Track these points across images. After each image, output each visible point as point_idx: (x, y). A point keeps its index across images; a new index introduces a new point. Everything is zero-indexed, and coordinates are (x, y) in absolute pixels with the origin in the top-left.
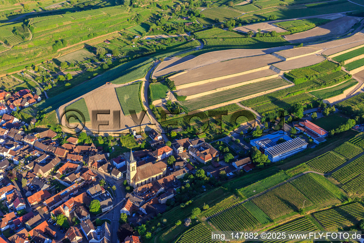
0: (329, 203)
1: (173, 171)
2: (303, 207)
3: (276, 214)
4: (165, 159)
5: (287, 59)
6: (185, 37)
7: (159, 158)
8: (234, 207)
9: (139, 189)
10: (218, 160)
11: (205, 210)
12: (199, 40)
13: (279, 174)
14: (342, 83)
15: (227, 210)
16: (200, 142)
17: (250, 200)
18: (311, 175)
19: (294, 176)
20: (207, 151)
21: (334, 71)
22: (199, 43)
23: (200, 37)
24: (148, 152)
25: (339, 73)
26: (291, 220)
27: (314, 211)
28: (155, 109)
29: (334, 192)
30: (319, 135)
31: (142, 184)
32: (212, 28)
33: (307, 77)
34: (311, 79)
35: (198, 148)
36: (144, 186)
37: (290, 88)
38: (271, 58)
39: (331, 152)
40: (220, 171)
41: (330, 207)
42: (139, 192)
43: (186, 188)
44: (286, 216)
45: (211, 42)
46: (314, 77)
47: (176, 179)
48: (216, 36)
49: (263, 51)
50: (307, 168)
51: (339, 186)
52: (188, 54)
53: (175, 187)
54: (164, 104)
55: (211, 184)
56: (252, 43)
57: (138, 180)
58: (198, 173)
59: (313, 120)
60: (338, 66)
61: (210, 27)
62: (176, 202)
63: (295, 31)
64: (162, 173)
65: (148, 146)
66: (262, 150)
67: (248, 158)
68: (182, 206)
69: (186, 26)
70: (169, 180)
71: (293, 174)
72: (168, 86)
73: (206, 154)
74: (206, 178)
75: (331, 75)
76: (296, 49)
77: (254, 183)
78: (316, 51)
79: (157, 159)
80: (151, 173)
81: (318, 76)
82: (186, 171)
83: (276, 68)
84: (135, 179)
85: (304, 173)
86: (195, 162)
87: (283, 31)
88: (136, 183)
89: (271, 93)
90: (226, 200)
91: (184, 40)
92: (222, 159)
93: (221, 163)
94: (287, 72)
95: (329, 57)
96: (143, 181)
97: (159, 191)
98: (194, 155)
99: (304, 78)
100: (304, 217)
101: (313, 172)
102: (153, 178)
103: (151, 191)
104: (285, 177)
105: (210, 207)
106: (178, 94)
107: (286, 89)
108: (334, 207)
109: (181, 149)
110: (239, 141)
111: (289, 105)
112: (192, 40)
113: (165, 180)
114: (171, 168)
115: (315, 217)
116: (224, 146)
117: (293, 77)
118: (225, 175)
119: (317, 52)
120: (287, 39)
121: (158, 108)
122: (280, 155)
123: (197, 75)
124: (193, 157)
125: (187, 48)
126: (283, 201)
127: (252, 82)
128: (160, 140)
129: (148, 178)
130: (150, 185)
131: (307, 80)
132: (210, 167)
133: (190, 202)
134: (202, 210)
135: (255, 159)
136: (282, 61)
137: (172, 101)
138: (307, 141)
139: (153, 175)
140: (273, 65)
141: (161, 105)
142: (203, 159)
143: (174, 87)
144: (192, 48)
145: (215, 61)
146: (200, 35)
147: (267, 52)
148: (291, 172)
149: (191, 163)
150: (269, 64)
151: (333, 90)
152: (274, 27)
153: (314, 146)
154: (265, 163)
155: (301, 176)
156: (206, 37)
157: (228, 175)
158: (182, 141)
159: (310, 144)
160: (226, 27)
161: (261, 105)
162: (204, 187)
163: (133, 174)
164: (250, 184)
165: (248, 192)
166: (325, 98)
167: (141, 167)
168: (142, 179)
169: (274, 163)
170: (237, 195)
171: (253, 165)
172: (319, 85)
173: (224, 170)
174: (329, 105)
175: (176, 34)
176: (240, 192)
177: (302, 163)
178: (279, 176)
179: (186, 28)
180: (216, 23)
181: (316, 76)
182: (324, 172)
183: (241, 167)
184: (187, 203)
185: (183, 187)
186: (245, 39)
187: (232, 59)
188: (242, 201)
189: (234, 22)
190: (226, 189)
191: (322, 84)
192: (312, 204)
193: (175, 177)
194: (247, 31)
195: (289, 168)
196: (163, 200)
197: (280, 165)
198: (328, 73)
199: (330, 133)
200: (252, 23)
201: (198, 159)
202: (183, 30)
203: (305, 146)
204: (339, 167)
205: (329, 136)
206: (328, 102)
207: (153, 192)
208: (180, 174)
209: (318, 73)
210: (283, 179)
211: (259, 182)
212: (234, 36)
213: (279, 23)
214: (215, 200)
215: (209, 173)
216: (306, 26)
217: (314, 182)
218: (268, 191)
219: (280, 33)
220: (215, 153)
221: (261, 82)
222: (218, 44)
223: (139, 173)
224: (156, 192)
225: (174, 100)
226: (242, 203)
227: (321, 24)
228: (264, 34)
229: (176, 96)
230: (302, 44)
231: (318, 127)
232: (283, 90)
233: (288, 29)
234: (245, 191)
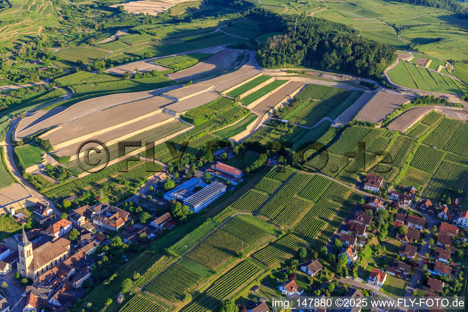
0: (264, 241)
1: (80, 247)
2: (242, 251)
3: (217, 264)
4: (65, 235)
5: (180, 100)
6: (43, 85)
7: (57, 235)
8: (169, 268)
9: (42, 278)
10: (133, 222)
11: (136, 280)
12: (63, 87)
13: (207, 223)
14: (242, 119)
15: (162, 273)
16: (104, 207)
17: (184, 256)
18: (240, 217)
19: (223, 221)
20: (117, 215)
21: (232, 107)
22: (64, 92)
23: (64, 84)
24: (40, 231)
25: (237, 109)
26: (233, 266)
27: (252, 252)
28: (33, 178)
29: (266, 229)
30: (235, 176)
31: (43, 271)
32: (76, 72)
33: (206, 116)
34: (211, 118)
35: (104, 214)
36: (47, 273)
37: (190, 130)
38: (161, 100)
39: (253, 190)
40: (140, 234)
41: (267, 244)
42: (42, 281)
43: (103, 262)
44: (227, 263)
45: (81, 89)
46: (214, 115)
47: (87, 255)
48: (85, 81)
49: (150, 93)
50: (234, 211)
51: (270, 222)
52: (55, 105)
53: (89, 265)
54: (43, 169)
55: (132, 251)
56: (133, 86)
57: (37, 267)
58: (113, 243)
59: (225, 161)
60: (235, 102)
61: (73, 72)
62: (95, 282)
63: (178, 69)
64: (66, 253)
65: (36, 224)
66: (181, 201)
67: (168, 214)
68: (106, 283)
69: (39, 72)
70: (78, 259)
71: (221, 220)
72: (43, 147)
73: (115, 219)
74: (125, 245)
75: (230, 111)
76: (185, 87)
77: (183, 238)
78: (208, 88)
79: (53, 237)
80: (52, 254)
81: (217, 114)
82: (98, 244)
83: (170, 111)
84: (32, 267)
85: (232, 216)
86: (104, 231)
87: (165, 69)
88: (36, 272)
89: (172, 139)
90: (157, 263)
91: (43, 90)
92: (138, 221)
93: (135, 226)
94: (183, 113)
95: (223, 93)
96: (44, 267)
97: (69, 274)
98: (101, 224)
99: (203, 119)
100: (245, 260)
101: (241, 213)
102: (56, 261)
103: (59, 277)
104: (214, 224)
105: (141, 275)
106: (58, 155)
107: (187, 132)
108: (271, 244)
109: (82, 220)
110: (151, 197)
111: (195, 149)
112: (54, 89)
113: (74, 260)
114: (76, 245)
115: (255, 258)
116: (135, 206)
117: (191, 118)
118: (146, 237)
119: (209, 89)
120: (171, 78)
121: (35, 176)
122: (202, 204)
123: (76, 129)
124: (100, 227)
125: (51, 98)
126: (219, 249)
127: (146, 129)
128: (50, 214)
129: (50, 263)
130: (55, 270)
131: (207, 120)
132: (124, 233)
133: (115, 275)
134: (133, 280)
135: (175, 213)
136: (175, 102)
137: (53, 165)
138: (225, 183)
139: (55, 256)
140: (166, 107)
141: (38, 172)
142: (114, 225)
143: (50, 147)
144: (57, 98)
145: (94, 110)
146: (63, 81)
147: (155, 94)
148: (219, 218)
149: (101, 233)
150: (161, 107)
151: (236, 127)
152: (154, 66)
153: (233, 188)
154: (187, 215)
155: (230, 220)
156: (72, 83)
157: (149, 237)
158: (81, 210)
159: (229, 186)
160: (93, 70)
161: (164, 153)
162: (125, 256)
163: (28, 261)
164: (178, 240)
165: (179, 249)
166: (230, 137)
167: (39, 250)
168: (42, 264)
169: (197, 214)
170: (168, 255)
171: (175, 220)
172: (221, 124)
173: (143, 232)
174: (236, 144)
175: (28, 83)
176: (170, 250)
177: (227, 206)
178: (207, 225)
179: (40, 74)
180: (79, 65)
181: (215, 114)
182: (252, 212)
183: (162, 225)
184: (112, 278)
185: (100, 262)
186: (123, 82)
187: (115, 106)
188: (176, 260)
189: (104, 64)
190: (154, 252)
191: (223, 122)
192: (249, 245)
193: (84, 253)
194: (122, 72)
195: (216, 215)
196: (78, 283)
197: (204, 214)
198: (226, 110)
199: (246, 171)
200: (124, 62)
201: (108, 227)
202: (38, 77)
203: (224, 189)
204: (265, 203)
205: (245, 175)
206: (234, 140)
207: (62, 276)
208: (90, 249)
209: (216, 111)
210: (213, 227)
211: (188, 235)
212: (108, 80)
213: (157, 61)
214: (144, 266)
215: (126, 240)
216: (189, 62)
217: (245, 223)
218: (200, 243)
219: (162, 72)
220: (127, 216)
221: (157, 128)
222: (91, 90)
223: (37, 258)
224: (65, 276)
225: (54, 163)
226: (176, 262)
227: (204, 59)
228: (143, 74)
229: (56, 158)
230: (191, 82)
231: (232, 168)
232: (184, 134)
233: (168, 67)
234: (175, 248)
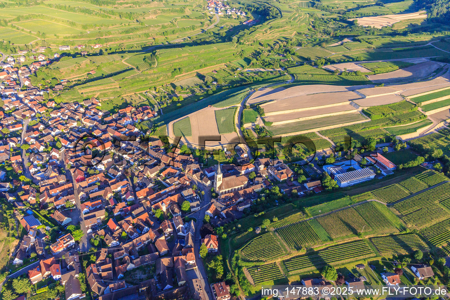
0: (387, 231)
1: (252, 185)
2: (362, 232)
3: (337, 234)
4: (247, 174)
5: (367, 97)
6: (279, 71)
7: (243, 172)
8: (300, 222)
9: (223, 196)
10: (292, 179)
11: (274, 222)
12: (291, 74)
13: (345, 199)
14: (417, 122)
15: (294, 224)
16: (279, 162)
17: (315, 218)
18: (374, 203)
19: (359, 202)
20: (284, 171)
21: (410, 111)
22: (290, 77)
23: (292, 72)
24: (234, 166)
25: (415, 113)
26: (349, 241)
27: (372, 236)
28: (245, 131)
29: (394, 222)
30: (387, 168)
31: (225, 193)
32: (303, 65)
33: (384, 114)
34: (388, 116)
35: (277, 168)
36: (227, 195)
37: (366, 122)
38: (353, 95)
39: (397, 185)
40: (293, 189)
41: (388, 235)
42: (222, 198)
43: (261, 200)
44: (346, 237)
45: (301, 77)
46: (391, 115)
47: (254, 192)
48: (306, 72)
49: (346, 88)
50: (372, 197)
51: (400, 217)
52: (279, 86)
53: (253, 199)
54: (254, 127)
55: (283, 200)
56: (338, 80)
57: (223, 189)
58: (273, 189)
59: (384, 154)
60: (415, 107)
61: (302, 64)
62: (251, 211)
63: (378, 72)
64: (243, 186)
65: (235, 162)
66: (332, 176)
67: (319, 182)
68: (255, 216)
69: (281, 62)
70: (248, 192)
71: (358, 200)
72: (259, 113)
73: (282, 173)
74: (280, 194)
75: (408, 114)
76: (377, 88)
77: (320, 204)
78: (396, 91)
79: (240, 173)
80: (234, 184)
81: (394, 114)
82: (264, 186)
83: (356, 104)
84: (220, 188)
85: (368, 201)
86: (272, 179)
87: (368, 71)
88: (221, 192)
89: (348, 126)
90: (293, 215)
91: (278, 74)
92: (296, 180)
93: (294, 182)
94: (365, 108)
95: (408, 98)
96: (227, 190)
97: (239, 200)
98: (272, 173)
99: (380, 115)
100: (362, 240)
101: (377, 201)
102: (235, 189)
103: (232, 200)
104: (350, 202)
105: (279, 220)
106: (266, 120)
107: (363, 124)
108: (392, 235)
109: (262, 167)
110: (313, 165)
111: (363, 138)
112: (284, 75)
113: (245, 192)
114: (251, 182)
115: (372, 242)
116: (300, 168)
117: (370, 113)
118: (296, 194)
119: (396, 93)
120: (370, 78)
121: (247, 130)
122: (348, 182)
123: (284, 105)
124: (271, 175)
125: (280, 81)
126: (344, 223)
127: (332, 114)
128: (246, 157)
129: (231, 189)
130: (232, 194)
131: (383, 117)
132: (285, 185)
133: (263, 213)
134: (272, 221)
135: (324, 183)
136: (363, 98)
137: (261, 125)
138: (375, 172)
139: (235, 186)
140: (353, 101)
141: (250, 128)
142: (279, 177)
143: (263, 113)
144: (284, 81)
145: (302, 94)
146: (292, 70)
147: (350, 90)
148: (356, 199)
149: (269, 180)
150: (349, 100)
151: (407, 128)
152: (360, 67)
153: (381, 177)
154: (333, 188)
155: (365, 203)
156: (297, 72)
157: (299, 194)
158: (264, 160)
159: (378, 175)
160: (316, 65)
161: (337, 135)
162: (277, 201)
163: (219, 184)
164: (317, 204)
165: (314, 211)
166: (398, 135)
167: (226, 179)
168: (226, 188)
169: (342, 188)
170: (304, 213)
171: (323, 188)
172: (395, 122)
173: (296, 189)
174: (401, 141)
175: (272, 68)
176: (307, 210)
177: (367, 191)
178: (344, 201)
179: (281, 64)
180: (308, 60)
181: (393, 114)
182: (387, 202)
183: (311, 188)
184: (260, 214)
185: (259, 200)
186: (332, 76)
187: (317, 93)
188: (308, 219)
189: (324, 61)
190: (296, 206)
191: (397, 122)
192: (371, 229)
193: (253, 190)
194: (334, 69)
195: (355, 195)
196: (241, 208)
197: (347, 190)
198: (404, 112)
199: (398, 167)
200: (340, 62)
201: (276, 177)
202: (279, 65)
203: (372, 176)
204: (402, 200)
205: (396, 170)
206: (401, 138)
207: (234, 200)
208: (258, 188)
209: (394, 112)
210: (348, 204)
211: (325, 203)
212: (322, 73)
213: (365, 64)
214: (284, 214)
215: (282, 190)
216: (390, 68)
217: (377, 210)
218: (332, 212)
219: (364, 73)
220: (291, 174)
221: (340, 115)
222: (307, 79)
223: (224, 183)
224: (236, 201)
225: (262, 125)
226: (307, 220)
227: (404, 67)
228: (349, 73)
229: (264, 121)
230: (383, 84)
231: (387, 161)
232: (359, 124)
233: (373, 70)
234: (311, 209)
